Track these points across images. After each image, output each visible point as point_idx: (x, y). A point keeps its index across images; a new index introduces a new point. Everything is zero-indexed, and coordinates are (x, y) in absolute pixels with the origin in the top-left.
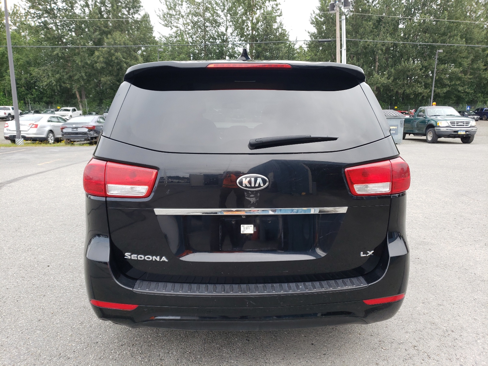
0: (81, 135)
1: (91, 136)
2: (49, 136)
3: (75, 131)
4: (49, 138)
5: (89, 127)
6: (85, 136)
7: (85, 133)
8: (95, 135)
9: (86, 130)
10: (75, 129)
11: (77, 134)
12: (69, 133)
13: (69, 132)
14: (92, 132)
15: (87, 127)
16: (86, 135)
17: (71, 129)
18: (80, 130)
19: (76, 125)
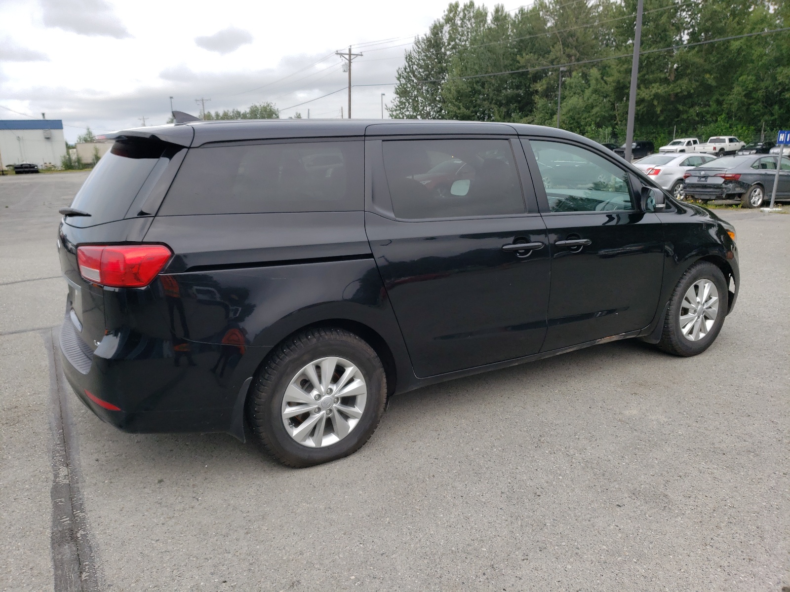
0: (711, 190)
1: (727, 191)
2: (676, 188)
3: (703, 181)
4: (677, 192)
5: (726, 176)
6: (716, 192)
7: (718, 187)
8: (738, 190)
9: (720, 181)
10: (704, 179)
11: (705, 186)
12: (693, 186)
13: (693, 184)
14: (731, 185)
15: (723, 175)
16: (718, 190)
17: (697, 178)
18: (710, 181)
19: (705, 171)
